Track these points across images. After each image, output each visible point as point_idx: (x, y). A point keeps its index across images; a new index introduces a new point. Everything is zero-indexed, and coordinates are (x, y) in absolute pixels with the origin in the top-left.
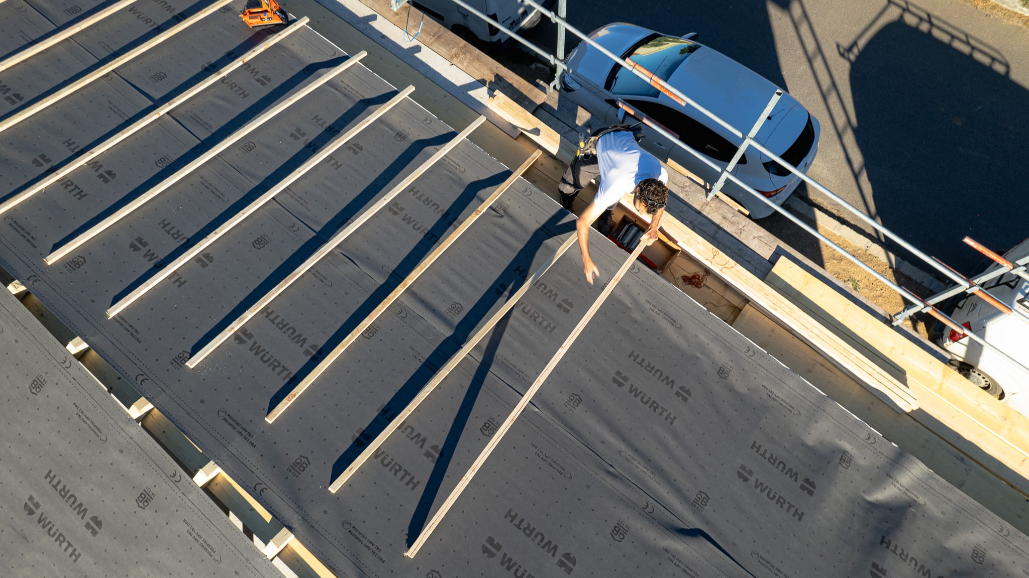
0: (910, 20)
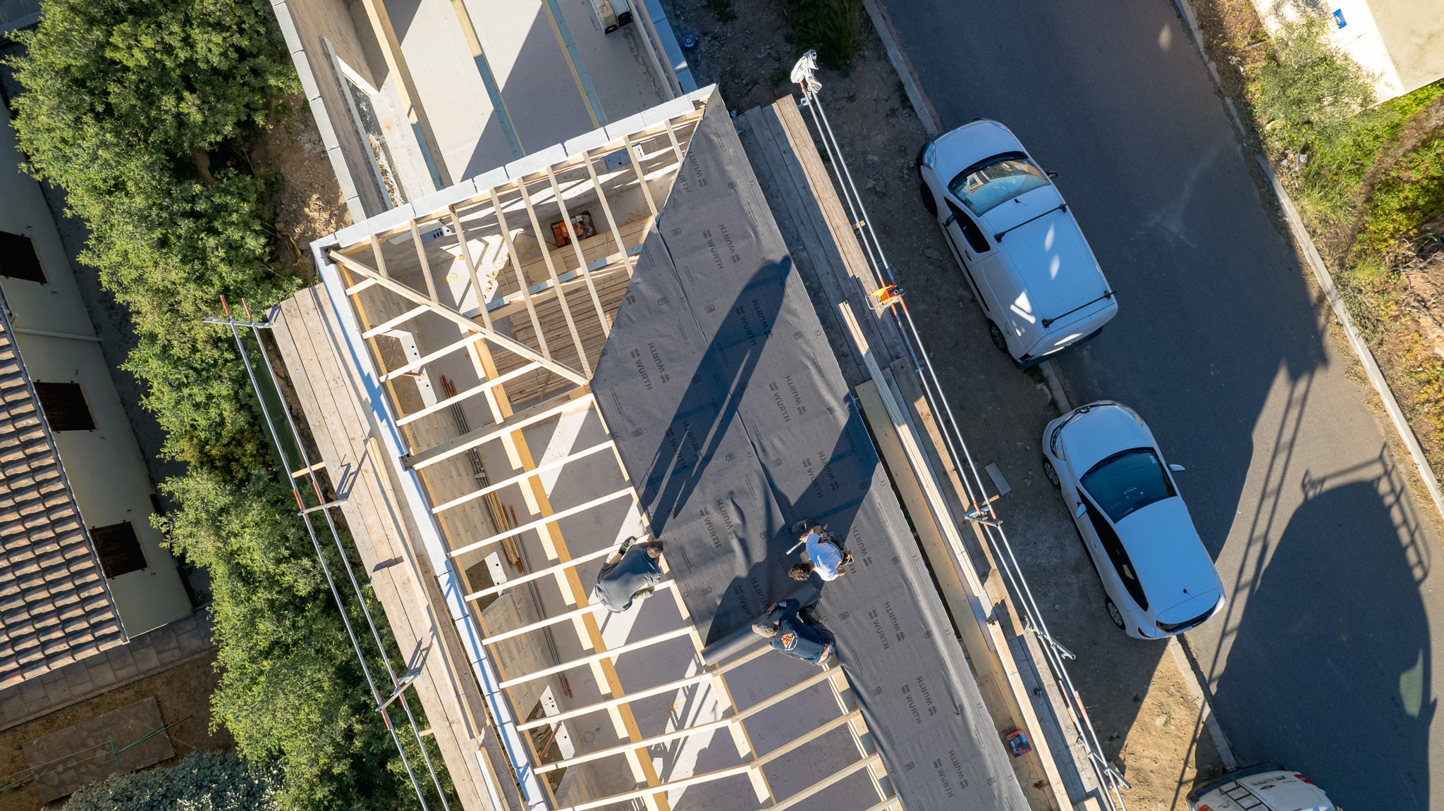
0: (1384, 487)
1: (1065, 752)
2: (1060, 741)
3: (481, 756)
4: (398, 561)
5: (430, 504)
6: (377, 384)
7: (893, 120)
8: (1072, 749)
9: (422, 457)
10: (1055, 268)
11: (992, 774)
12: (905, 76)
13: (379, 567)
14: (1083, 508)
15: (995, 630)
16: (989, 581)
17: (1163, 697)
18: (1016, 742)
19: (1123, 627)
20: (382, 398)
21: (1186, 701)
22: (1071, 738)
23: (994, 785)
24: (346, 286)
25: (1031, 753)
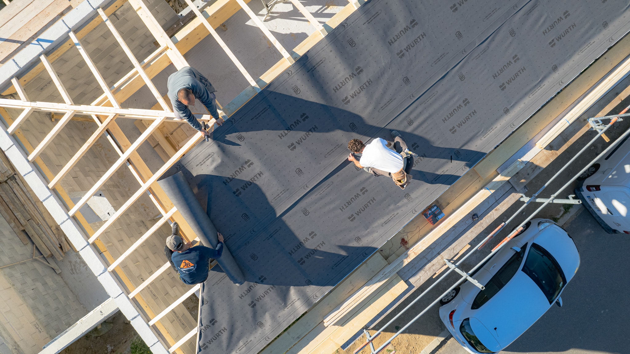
1: (435, 253)
2: (442, 247)
8: (439, 257)
14: (518, 249)
23: (405, 200)
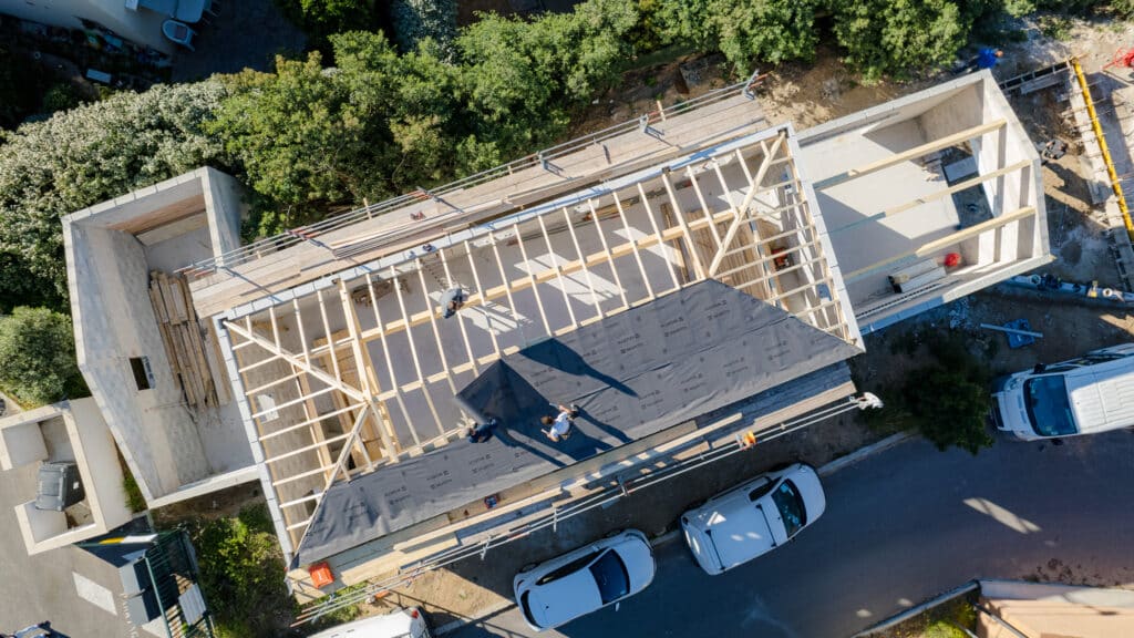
3: (499, 202)
4: (610, 162)
5: (641, 181)
6: (710, 155)
7: (827, 448)
8: (488, 532)
9: (669, 178)
10: (737, 538)
11: (478, 486)
12: (854, 456)
13: (606, 149)
14: (597, 550)
15: (557, 491)
16: (583, 489)
17: (476, 595)
18: (492, 501)
19: (521, 572)
20: (702, 158)
21: (474, 608)
22: (492, 532)
23: (473, 488)
24: (765, 140)
25: (486, 509)
